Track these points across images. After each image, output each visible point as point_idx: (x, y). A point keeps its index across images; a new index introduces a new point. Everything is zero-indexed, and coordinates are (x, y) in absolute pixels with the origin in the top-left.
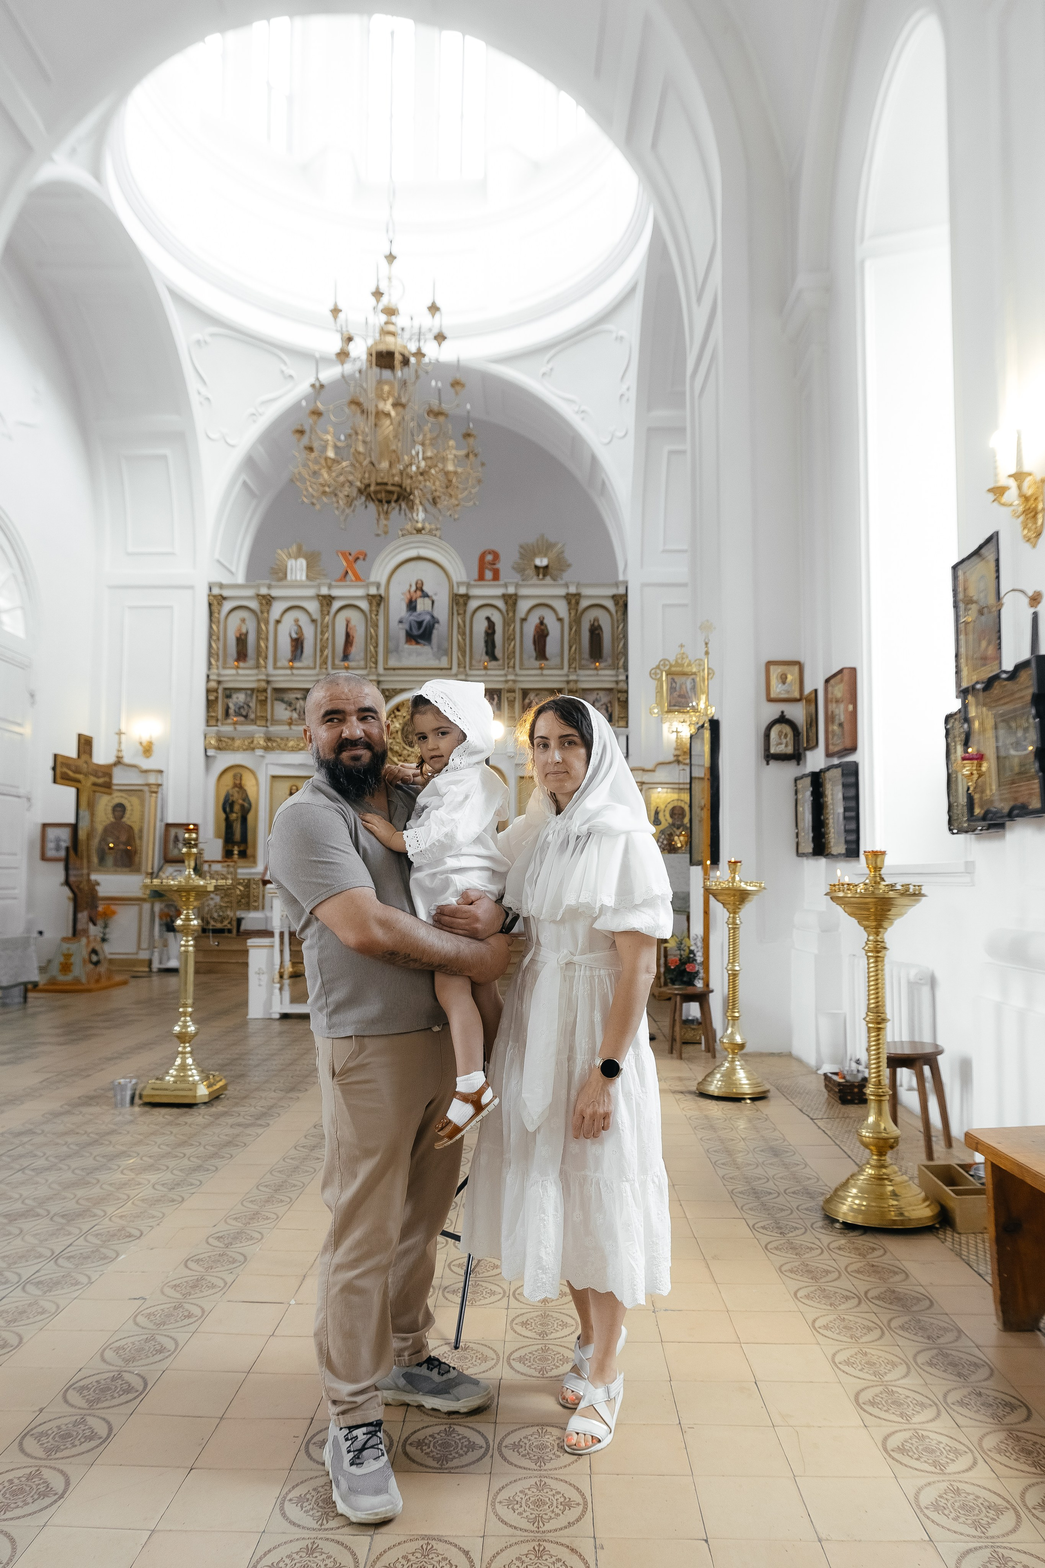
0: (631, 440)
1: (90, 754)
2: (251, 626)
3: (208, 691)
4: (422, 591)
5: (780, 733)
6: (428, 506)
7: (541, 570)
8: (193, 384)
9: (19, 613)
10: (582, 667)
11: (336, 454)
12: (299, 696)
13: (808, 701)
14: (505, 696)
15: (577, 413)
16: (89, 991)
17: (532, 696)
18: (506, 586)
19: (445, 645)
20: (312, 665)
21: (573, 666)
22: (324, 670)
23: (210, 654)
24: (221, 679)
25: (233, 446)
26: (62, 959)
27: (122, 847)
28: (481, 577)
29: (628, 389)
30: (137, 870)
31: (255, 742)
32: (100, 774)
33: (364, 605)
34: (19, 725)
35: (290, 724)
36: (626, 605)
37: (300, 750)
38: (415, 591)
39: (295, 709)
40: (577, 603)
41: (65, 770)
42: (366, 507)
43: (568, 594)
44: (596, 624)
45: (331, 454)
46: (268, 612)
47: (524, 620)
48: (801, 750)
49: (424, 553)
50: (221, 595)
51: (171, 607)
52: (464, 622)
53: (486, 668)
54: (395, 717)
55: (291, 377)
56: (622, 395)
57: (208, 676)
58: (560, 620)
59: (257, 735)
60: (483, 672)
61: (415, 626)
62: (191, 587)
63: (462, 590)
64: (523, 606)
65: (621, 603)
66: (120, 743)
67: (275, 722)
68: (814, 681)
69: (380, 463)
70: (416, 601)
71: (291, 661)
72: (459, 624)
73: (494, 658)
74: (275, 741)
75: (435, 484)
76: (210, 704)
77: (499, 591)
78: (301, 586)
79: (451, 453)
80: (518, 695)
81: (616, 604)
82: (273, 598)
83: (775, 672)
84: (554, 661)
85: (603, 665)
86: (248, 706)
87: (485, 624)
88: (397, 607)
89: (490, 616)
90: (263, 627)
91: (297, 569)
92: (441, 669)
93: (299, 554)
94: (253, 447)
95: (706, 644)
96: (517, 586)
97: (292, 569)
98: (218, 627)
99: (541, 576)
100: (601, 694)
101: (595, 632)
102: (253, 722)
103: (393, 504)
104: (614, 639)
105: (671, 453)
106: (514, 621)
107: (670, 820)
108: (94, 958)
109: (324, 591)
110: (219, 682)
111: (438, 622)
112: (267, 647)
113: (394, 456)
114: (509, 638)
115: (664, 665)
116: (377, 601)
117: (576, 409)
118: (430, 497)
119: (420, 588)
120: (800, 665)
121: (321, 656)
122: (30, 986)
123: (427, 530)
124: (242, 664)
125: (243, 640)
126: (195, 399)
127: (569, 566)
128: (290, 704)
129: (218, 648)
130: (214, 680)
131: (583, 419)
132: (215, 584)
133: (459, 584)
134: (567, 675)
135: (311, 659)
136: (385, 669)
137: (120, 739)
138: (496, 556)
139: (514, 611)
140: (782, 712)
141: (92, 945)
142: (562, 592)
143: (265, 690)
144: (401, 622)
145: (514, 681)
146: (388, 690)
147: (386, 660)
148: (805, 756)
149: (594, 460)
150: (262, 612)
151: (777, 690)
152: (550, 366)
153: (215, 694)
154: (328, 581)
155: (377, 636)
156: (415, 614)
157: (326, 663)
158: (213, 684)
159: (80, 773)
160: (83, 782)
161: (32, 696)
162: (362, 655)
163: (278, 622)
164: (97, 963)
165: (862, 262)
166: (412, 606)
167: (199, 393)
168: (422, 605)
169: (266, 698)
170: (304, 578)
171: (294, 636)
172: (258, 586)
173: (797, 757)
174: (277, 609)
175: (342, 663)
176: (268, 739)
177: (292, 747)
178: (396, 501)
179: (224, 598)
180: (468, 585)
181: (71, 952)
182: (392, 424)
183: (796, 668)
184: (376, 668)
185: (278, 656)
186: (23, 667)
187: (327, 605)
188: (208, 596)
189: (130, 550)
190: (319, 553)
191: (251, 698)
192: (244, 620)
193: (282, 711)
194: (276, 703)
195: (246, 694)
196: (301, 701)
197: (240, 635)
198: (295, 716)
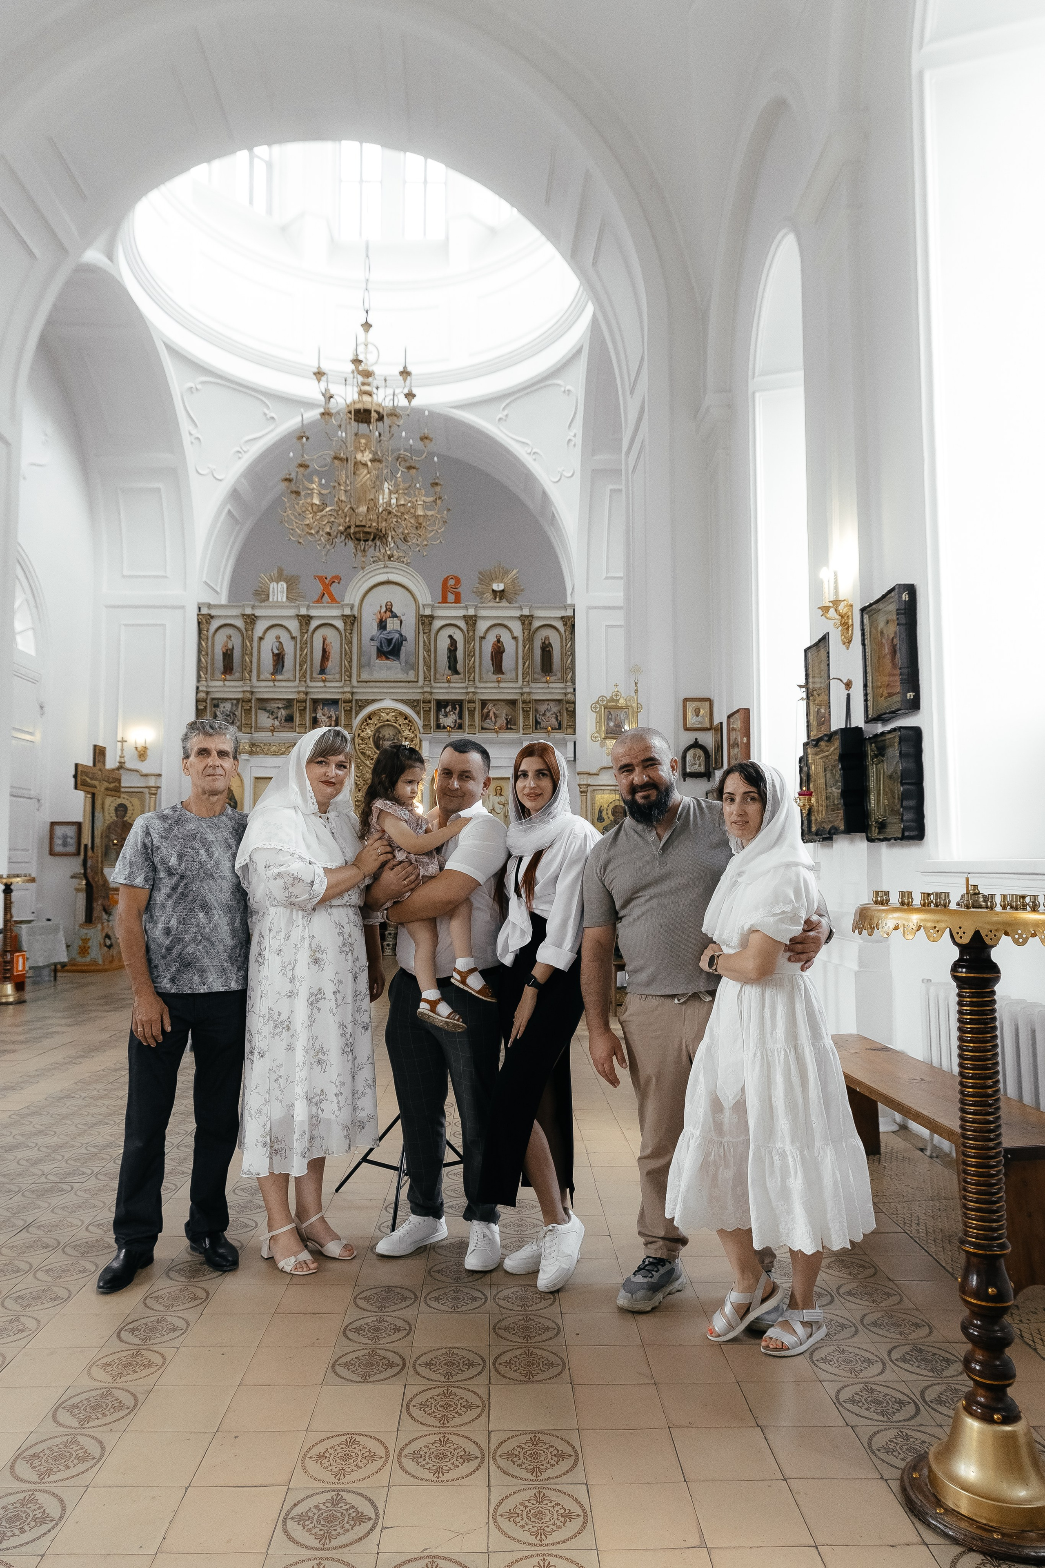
0: (577, 479)
1: (104, 763)
2: (236, 641)
3: (197, 701)
4: (391, 611)
5: (695, 755)
6: (399, 543)
7: (498, 594)
8: (185, 426)
9: (30, 633)
10: (535, 681)
11: (320, 500)
12: (280, 706)
13: (716, 730)
14: (466, 706)
15: (530, 454)
16: (106, 971)
17: (490, 706)
18: (466, 608)
19: (412, 660)
20: (292, 678)
21: (527, 679)
22: (303, 683)
23: (199, 668)
24: (209, 690)
25: (220, 480)
26: (80, 943)
28: (444, 600)
29: (575, 436)
32: (111, 780)
33: (339, 624)
34: (31, 734)
35: (273, 731)
36: (573, 626)
37: (282, 754)
38: (385, 612)
39: (277, 718)
40: (530, 624)
41: (84, 777)
42: (346, 544)
43: (522, 616)
44: (547, 642)
45: (316, 501)
46: (252, 630)
47: (482, 638)
48: (711, 770)
49: (393, 577)
50: (209, 615)
51: (164, 625)
52: (429, 640)
53: (449, 681)
54: (367, 724)
55: (272, 418)
56: (570, 440)
57: (197, 688)
58: (515, 638)
59: (243, 741)
60: (447, 685)
61: (385, 643)
62: (182, 607)
63: (428, 612)
64: (482, 626)
65: (569, 624)
66: (122, 749)
67: (259, 729)
68: (720, 717)
69: (358, 507)
70: (386, 620)
71: (273, 674)
72: (424, 642)
73: (456, 672)
74: (260, 746)
75: (406, 525)
77: (461, 613)
78: (282, 606)
79: (420, 500)
80: (478, 706)
81: (565, 625)
82: (257, 617)
83: (691, 707)
84: (510, 675)
85: (552, 679)
86: (235, 714)
87: (448, 641)
88: (369, 626)
89: (452, 634)
90: (248, 643)
91: (278, 591)
92: (409, 682)
93: (280, 577)
94: (238, 481)
95: (636, 684)
96: (476, 608)
97: (273, 592)
98: (206, 644)
99: (498, 600)
100: (552, 704)
101: (546, 649)
102: (240, 729)
103: (370, 543)
104: (563, 655)
105: (613, 491)
106: (474, 640)
107: (612, 818)
108: (108, 942)
109: (303, 611)
110: (207, 693)
111: (406, 640)
112: (251, 662)
113: (372, 503)
114: (470, 654)
115: (603, 701)
116: (352, 620)
117: (529, 451)
118: (402, 537)
119: (389, 609)
120: (710, 701)
121: (300, 670)
122: (59, 967)
123: (395, 557)
124: (228, 677)
125: (229, 655)
126: (186, 439)
127: (523, 590)
128: (272, 713)
129: (207, 663)
130: (203, 691)
131: (535, 460)
132: (204, 604)
133: (424, 606)
134: (521, 688)
135: (292, 672)
136: (358, 682)
137: (122, 746)
138: (458, 581)
139: (474, 630)
140: (696, 739)
141: (106, 931)
142: (517, 613)
143: (250, 701)
144: (372, 640)
145: (474, 693)
146: (361, 700)
147: (359, 675)
148: (714, 774)
149: (545, 494)
150: (247, 630)
151: (692, 720)
152: (505, 413)
153: (204, 704)
154: (308, 603)
155: (351, 652)
156: (385, 632)
157: (305, 677)
158: (202, 695)
159: (96, 780)
160: (98, 787)
161: (42, 707)
162: (337, 668)
163: (261, 639)
164: (110, 947)
165: (754, 393)
166: (382, 625)
167: (191, 434)
168: (392, 624)
169: (251, 707)
170: (285, 599)
171: (276, 651)
172: (243, 606)
173: (707, 775)
174: (261, 627)
175: (320, 676)
176: (253, 745)
177: (275, 752)
178: (373, 540)
179: (212, 617)
180: (433, 607)
181: (88, 937)
182: (369, 473)
183: (707, 703)
184: (350, 681)
185: (261, 670)
186: (34, 681)
187: (306, 624)
188: (198, 615)
189: (126, 573)
190: (298, 577)
191: (237, 708)
192: (231, 637)
193: (264, 719)
194: (259, 711)
195: (232, 703)
196: (282, 710)
197: (227, 650)
198: (277, 723)
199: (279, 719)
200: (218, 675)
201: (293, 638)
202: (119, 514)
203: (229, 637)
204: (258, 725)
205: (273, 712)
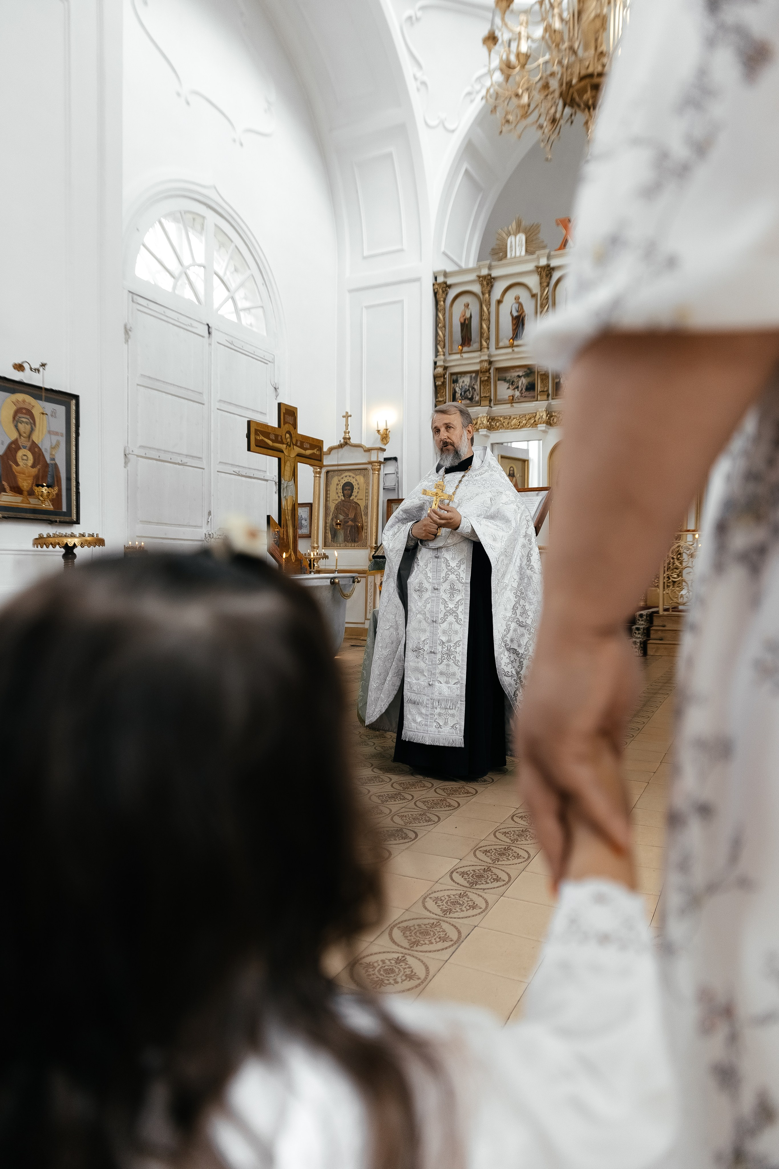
1: (295, 425)
2: (474, 309)
3: (435, 377)
8: (408, 69)
9: (260, 310)
12: (521, 374)
23: (437, 342)
24: (447, 365)
25: (453, 131)
27: (350, 523)
30: (364, 546)
31: (479, 422)
35: (512, 403)
37: (522, 427)
39: (517, 387)
41: (261, 437)
46: (490, 293)
50: (446, 283)
51: (401, 302)
57: (435, 363)
59: (481, 416)
62: (418, 280)
66: (347, 425)
67: (498, 402)
71: (512, 339)
74: (498, 420)
76: (438, 390)
78: (520, 261)
82: (494, 278)
86: (473, 388)
90: (485, 309)
94: (472, 129)
97: (511, 247)
98: (444, 315)
102: (479, 404)
109: (543, 262)
110: (445, 368)
112: (489, 328)
124: (465, 349)
125: (467, 325)
126: (412, 86)
129: (444, 336)
130: (441, 366)
132: (439, 272)
137: (347, 421)
143: (488, 371)
150: (483, 294)
153: (442, 379)
154: (545, 251)
158: (440, 370)
159: (283, 443)
161: (275, 389)
163: (499, 301)
167: (416, 79)
169: (489, 377)
170: (523, 253)
171: (515, 314)
172: (479, 268)
174: (499, 288)
176: (492, 419)
177: (515, 425)
179: (449, 286)
185: (501, 337)
186: (264, 361)
187: (547, 276)
188: (434, 285)
189: (366, 254)
190: (538, 226)
191: (477, 381)
192: (468, 305)
193: (504, 391)
194: (498, 382)
195: (471, 377)
196: (523, 378)
197: (465, 320)
198: (517, 393)
199: (520, 389)
200: (457, 347)
201: (534, 296)
202: (357, 192)
203: (467, 306)
204: (498, 398)
205: (513, 382)
